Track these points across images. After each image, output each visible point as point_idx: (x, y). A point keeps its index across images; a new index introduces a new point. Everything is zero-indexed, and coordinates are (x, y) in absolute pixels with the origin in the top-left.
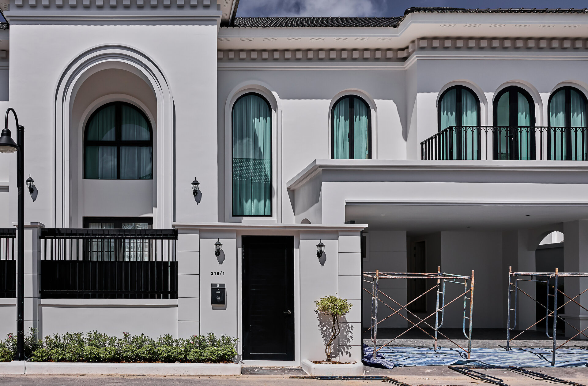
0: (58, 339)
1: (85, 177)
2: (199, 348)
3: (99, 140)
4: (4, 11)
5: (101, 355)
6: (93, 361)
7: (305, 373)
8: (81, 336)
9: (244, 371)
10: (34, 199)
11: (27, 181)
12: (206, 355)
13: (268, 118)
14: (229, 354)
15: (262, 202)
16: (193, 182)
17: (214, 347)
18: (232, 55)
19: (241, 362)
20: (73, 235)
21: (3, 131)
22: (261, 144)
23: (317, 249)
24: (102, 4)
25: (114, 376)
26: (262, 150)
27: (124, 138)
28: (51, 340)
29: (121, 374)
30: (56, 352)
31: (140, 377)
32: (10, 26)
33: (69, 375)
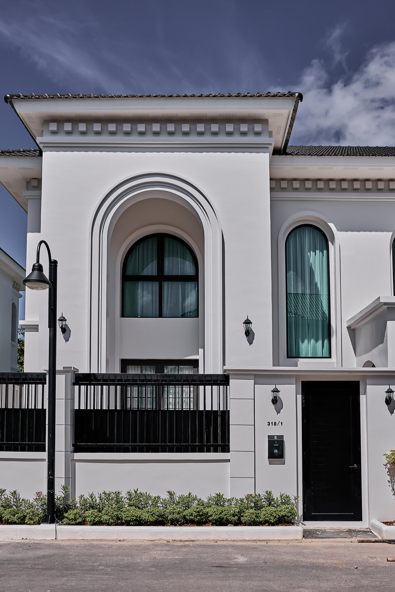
0: (93, 499)
1: (123, 315)
2: (254, 508)
3: (139, 275)
4: (37, 138)
5: (143, 517)
6: (133, 524)
7: (376, 536)
8: (120, 496)
9: (307, 534)
10: (67, 340)
11: (60, 320)
12: (262, 517)
13: (325, 252)
14: (289, 515)
15: (320, 342)
16: (245, 321)
17: (272, 506)
18: (284, 184)
19: (301, 523)
20: (111, 380)
21: (34, 266)
22: (318, 279)
23: (385, 395)
24: (144, 130)
25: (158, 542)
26: (319, 286)
27: (166, 272)
28: (85, 500)
29: (166, 539)
30: (91, 514)
31: (187, 543)
32: (43, 153)
33: (106, 540)
